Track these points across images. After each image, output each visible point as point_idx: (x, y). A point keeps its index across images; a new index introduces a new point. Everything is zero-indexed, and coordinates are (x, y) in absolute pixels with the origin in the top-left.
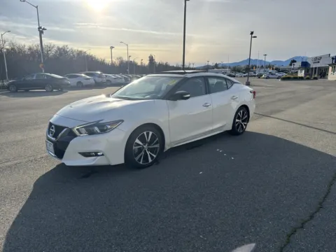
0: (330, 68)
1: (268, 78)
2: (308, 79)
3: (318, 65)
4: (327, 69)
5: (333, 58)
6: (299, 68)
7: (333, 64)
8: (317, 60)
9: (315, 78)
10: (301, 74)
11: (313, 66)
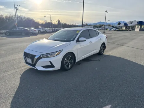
0: (136, 26)
1: (110, 30)
2: (127, 31)
3: (131, 25)
4: (134, 27)
5: (138, 22)
6: (123, 26)
7: (137, 24)
8: (131, 22)
9: (130, 30)
10: (124, 28)
11: (129, 25)
